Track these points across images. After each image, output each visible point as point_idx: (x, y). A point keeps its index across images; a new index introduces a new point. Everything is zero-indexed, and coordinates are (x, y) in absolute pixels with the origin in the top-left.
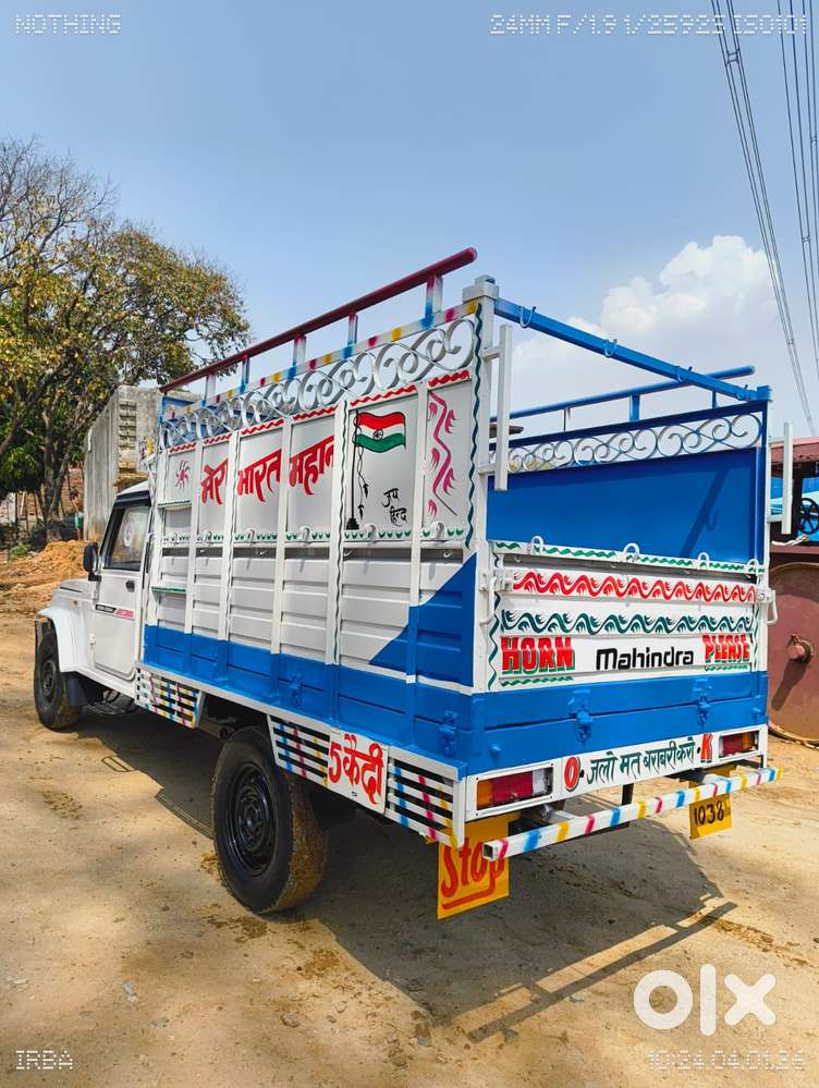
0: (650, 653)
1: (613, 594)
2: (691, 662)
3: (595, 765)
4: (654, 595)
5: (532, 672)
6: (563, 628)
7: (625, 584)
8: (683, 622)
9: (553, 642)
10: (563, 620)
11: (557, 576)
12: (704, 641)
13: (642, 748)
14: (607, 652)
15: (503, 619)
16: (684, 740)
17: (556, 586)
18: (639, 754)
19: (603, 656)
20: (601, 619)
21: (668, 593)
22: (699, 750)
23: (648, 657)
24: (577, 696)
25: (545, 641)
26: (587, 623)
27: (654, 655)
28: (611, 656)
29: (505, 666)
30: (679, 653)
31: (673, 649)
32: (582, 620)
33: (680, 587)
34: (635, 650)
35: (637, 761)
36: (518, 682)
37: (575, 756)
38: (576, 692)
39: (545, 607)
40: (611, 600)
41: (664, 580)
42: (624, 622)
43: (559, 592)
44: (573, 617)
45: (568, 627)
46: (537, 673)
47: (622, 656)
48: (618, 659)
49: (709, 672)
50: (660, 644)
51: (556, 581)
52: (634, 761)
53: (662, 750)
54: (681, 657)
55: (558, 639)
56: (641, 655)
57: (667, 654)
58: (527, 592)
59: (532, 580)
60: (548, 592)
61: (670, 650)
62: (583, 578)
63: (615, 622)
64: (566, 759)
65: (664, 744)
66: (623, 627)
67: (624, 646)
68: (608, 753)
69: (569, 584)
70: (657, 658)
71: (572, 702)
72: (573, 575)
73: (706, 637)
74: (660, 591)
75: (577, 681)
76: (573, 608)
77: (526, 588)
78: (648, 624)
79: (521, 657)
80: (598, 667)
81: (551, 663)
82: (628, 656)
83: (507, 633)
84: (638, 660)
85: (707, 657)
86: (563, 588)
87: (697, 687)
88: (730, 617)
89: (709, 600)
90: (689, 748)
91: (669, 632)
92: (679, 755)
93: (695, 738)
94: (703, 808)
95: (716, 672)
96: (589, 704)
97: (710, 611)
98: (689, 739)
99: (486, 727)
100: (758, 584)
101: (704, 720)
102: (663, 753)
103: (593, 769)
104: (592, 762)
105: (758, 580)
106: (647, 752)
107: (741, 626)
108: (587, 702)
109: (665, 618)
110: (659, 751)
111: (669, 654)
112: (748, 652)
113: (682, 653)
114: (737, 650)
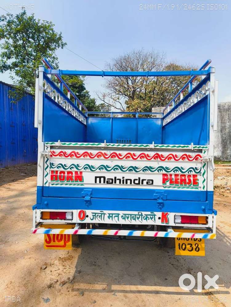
0: (124, 179)
1: (103, 158)
2: (152, 184)
4: (127, 158)
5: (63, 182)
6: (77, 169)
7: (109, 154)
9: (74, 173)
10: (77, 166)
11: (73, 152)
12: (163, 176)
13: (121, 212)
14: (100, 178)
15: (51, 165)
16: (149, 213)
17: (73, 155)
18: (119, 214)
19: (98, 179)
20: (97, 166)
21: (135, 158)
22: (159, 218)
23: (123, 181)
24: (85, 191)
25: (70, 173)
26: (91, 168)
27: (127, 180)
29: (52, 179)
30: (143, 180)
31: (140, 178)
32: (87, 166)
33: (143, 155)
34: (115, 177)
35: (118, 217)
36: (58, 184)
37: (84, 210)
38: (85, 190)
39: (68, 162)
40: (101, 160)
42: (109, 167)
43: (74, 157)
44: (82, 165)
45: (80, 168)
46: (65, 182)
47: (108, 179)
48: (106, 180)
49: (166, 189)
50: (133, 176)
52: (115, 216)
54: (145, 182)
55: (76, 172)
56: (120, 180)
57: (135, 180)
58: (60, 157)
59: (62, 153)
60: (69, 157)
61: (138, 178)
62: (86, 153)
63: (104, 167)
64: (79, 210)
65: (136, 213)
66: (109, 169)
68: (101, 211)
69: (79, 154)
70: (129, 181)
71: (82, 192)
72: (81, 151)
73: (164, 175)
75: (85, 186)
76: (82, 162)
77: (60, 156)
78: (124, 168)
79: (58, 177)
80: (96, 182)
81: (72, 180)
82: (112, 179)
83: (52, 169)
84: (118, 181)
86: (76, 156)
87: (156, 194)
88: (181, 167)
89: (164, 160)
90: (152, 216)
91: (137, 172)
92: (145, 218)
93: (155, 213)
94: (185, 244)
95: (170, 189)
96: (91, 194)
97: (164, 164)
98: (151, 213)
99: (43, 196)
100: (204, 153)
101: (161, 207)
102: (134, 216)
103: (93, 216)
104: (93, 213)
105: (203, 151)
106: (123, 214)
107: (191, 171)
108: (89, 193)
109: (134, 166)
110: (131, 215)
111: (137, 180)
112: (197, 182)
113: (145, 180)
114: (187, 181)
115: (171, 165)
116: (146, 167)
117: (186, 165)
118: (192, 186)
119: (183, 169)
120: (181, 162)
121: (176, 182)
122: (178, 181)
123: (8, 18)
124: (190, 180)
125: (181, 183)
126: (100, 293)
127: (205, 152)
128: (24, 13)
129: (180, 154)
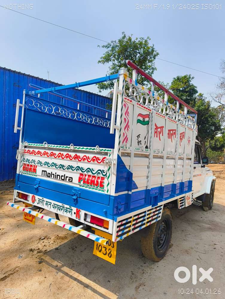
0: (56, 174)
1: (46, 156)
2: (72, 181)
3: (39, 200)
4: (58, 157)
6: (34, 163)
7: (49, 153)
8: (69, 167)
9: (33, 166)
10: (34, 161)
11: (33, 151)
13: (53, 202)
14: (44, 171)
15: (23, 159)
16: (68, 207)
18: (51, 203)
19: (43, 172)
20: (43, 162)
21: (63, 157)
22: (75, 213)
23: (56, 175)
25: (31, 166)
26: (40, 163)
27: (57, 175)
28: (45, 172)
29: (23, 169)
30: (67, 177)
31: (65, 175)
32: (39, 162)
33: (68, 155)
34: (52, 172)
36: (26, 174)
38: (37, 180)
39: (31, 158)
40: (45, 157)
41: (62, 153)
42: (49, 164)
43: (33, 154)
44: (36, 161)
45: (35, 163)
46: (28, 172)
47: (48, 173)
48: (47, 174)
49: (81, 187)
50: (61, 173)
51: (33, 152)
52: (49, 204)
53: (59, 206)
54: (68, 179)
57: (62, 176)
58: (28, 154)
59: (29, 151)
60: (31, 154)
61: (64, 175)
62: (39, 151)
63: (47, 163)
64: (33, 195)
65: (60, 204)
66: (49, 165)
67: (49, 171)
68: (42, 198)
69: (35, 152)
70: (58, 177)
71: (35, 182)
72: (36, 150)
74: (60, 156)
75: (38, 177)
76: (37, 158)
78: (57, 166)
79: (26, 168)
80: (42, 175)
81: (31, 171)
82: (50, 174)
83: (24, 162)
84: (53, 176)
85: (79, 181)
86: (34, 153)
87: (74, 190)
88: (92, 169)
89: (80, 161)
90: (70, 210)
91: (64, 169)
92: (66, 210)
93: (73, 208)
94: (101, 246)
95: (84, 188)
96: (39, 184)
97: (81, 165)
98: (70, 207)
99: (19, 181)
100: (109, 157)
101: (76, 203)
102: (60, 207)
103: (39, 201)
104: (38, 199)
105: (109, 154)
106: (54, 204)
107: (99, 173)
108: (38, 183)
109: (62, 165)
110: (58, 205)
111: (63, 176)
112: (103, 185)
113: (68, 177)
114: (96, 182)
115: (85, 165)
116: (69, 166)
117: (96, 167)
118: (99, 188)
119: (93, 171)
120: (92, 164)
121: (88, 183)
122: (89, 181)
123: (112, 45)
124: (97, 182)
125: (91, 184)
126: (51, 268)
127: (110, 155)
128: (125, 37)
129: (91, 156)
